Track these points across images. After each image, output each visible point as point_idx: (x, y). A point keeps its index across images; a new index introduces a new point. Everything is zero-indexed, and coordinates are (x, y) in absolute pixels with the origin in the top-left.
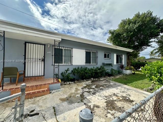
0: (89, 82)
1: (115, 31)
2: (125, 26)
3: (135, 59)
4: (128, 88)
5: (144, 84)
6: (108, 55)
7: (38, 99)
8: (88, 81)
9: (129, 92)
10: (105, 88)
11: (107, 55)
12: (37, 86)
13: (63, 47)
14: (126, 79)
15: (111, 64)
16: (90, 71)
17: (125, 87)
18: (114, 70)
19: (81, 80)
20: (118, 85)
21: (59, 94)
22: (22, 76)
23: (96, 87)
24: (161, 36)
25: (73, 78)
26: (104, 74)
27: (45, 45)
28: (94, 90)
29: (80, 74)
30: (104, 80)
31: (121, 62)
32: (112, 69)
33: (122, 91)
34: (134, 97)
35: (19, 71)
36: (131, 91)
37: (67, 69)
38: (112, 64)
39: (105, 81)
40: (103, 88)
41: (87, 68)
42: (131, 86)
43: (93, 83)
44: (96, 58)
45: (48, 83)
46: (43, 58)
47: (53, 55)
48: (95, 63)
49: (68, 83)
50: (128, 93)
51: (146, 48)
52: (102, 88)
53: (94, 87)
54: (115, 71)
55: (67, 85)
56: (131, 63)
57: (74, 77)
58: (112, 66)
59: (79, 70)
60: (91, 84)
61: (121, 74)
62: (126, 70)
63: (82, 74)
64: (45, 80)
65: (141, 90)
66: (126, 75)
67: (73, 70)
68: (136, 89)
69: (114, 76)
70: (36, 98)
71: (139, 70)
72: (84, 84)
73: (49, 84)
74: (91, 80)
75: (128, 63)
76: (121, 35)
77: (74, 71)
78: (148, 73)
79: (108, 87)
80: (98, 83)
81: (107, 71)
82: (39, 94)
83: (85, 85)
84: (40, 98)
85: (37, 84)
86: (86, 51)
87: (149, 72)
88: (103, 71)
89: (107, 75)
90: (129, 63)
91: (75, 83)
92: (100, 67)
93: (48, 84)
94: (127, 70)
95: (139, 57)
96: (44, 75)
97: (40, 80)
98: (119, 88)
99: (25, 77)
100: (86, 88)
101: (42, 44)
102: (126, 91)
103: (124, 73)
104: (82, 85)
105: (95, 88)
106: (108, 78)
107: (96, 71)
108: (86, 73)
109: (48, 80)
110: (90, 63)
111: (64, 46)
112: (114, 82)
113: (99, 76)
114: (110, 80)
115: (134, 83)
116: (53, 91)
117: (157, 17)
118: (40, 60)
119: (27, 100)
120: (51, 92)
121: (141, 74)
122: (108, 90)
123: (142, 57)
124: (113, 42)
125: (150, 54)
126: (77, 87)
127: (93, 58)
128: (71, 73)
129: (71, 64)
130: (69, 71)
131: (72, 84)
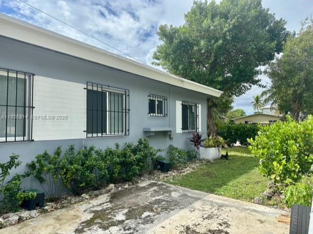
0: (101, 201)
1: (176, 31)
2: (203, 22)
3: (224, 117)
4: (220, 202)
5: (252, 186)
6: (160, 103)
8: (97, 196)
9: (224, 216)
10: (159, 213)
11: (157, 103)
14: (208, 174)
15: (169, 133)
16: (103, 159)
17: (211, 199)
18: (176, 149)
19: (69, 198)
20: (194, 196)
23: (129, 216)
24: (277, 60)
25: (35, 194)
26: (150, 167)
28: (125, 230)
29: (65, 174)
30: (152, 185)
31: (194, 125)
32: (171, 149)
33: (206, 216)
34: (238, 228)
36: (228, 209)
37: (9, 160)
38: (171, 131)
39: (155, 188)
40: (151, 214)
41: (92, 149)
42: (224, 195)
43: (118, 203)
44: (124, 112)
48: (120, 129)
49: (14, 217)
50: (221, 217)
51: (249, 87)
52: (149, 216)
53: (120, 217)
54: (179, 152)
55: (9, 229)
56: (216, 128)
57: (41, 191)
58: (171, 138)
59: (63, 160)
60: (110, 205)
61: (195, 162)
62: (206, 147)
63: (73, 174)
65: (250, 203)
66: (208, 161)
67: (36, 160)
68: (238, 201)
69: (178, 170)
71: (235, 147)
72: (85, 211)
74: (106, 192)
75: (208, 127)
76: (191, 45)
77: (37, 165)
78: (263, 154)
79: (166, 209)
80: (134, 200)
81: (158, 154)
83: (89, 216)
86: (90, 88)
87: (266, 153)
88: (145, 156)
89: (159, 166)
90: (211, 127)
91: (46, 211)
92: (136, 143)
94: (208, 149)
95: (232, 110)
98: (197, 205)
100: (95, 227)
102: (215, 212)
103: (201, 157)
104: (77, 217)
105: (127, 219)
106: (162, 175)
107: (126, 157)
108: (91, 169)
110: (103, 130)
112: (182, 190)
113: (135, 175)
114: (168, 182)
115: (231, 183)
117: (269, 13)
121: (242, 156)
122: (168, 221)
123: (237, 110)
124: (171, 64)
125: (253, 102)
126: (55, 227)
127: (113, 113)
128: (28, 175)
129: (26, 138)
130: (16, 167)
131: (32, 219)
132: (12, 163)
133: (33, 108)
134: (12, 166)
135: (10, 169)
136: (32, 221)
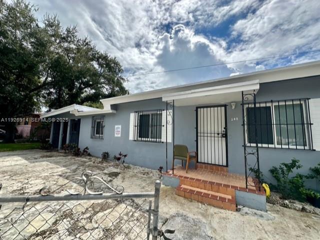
7: (212, 210)
12: (212, 183)
13: (272, 102)
21: (259, 225)
22: (194, 160)
27: (225, 106)
35: (189, 151)
45: (233, 185)
46: (224, 131)
47: (244, 125)
55: (292, 211)
64: (230, 176)
70: (209, 207)
73: (235, 188)
82: (214, 202)
84: (216, 210)
85: (214, 181)
93: (233, 187)
96: (227, 166)
97: (220, 175)
99: (197, 162)
101: (221, 106)
109: (236, 178)
111: (273, 100)
116: (246, 209)
118: (218, 134)
119: (197, 203)
120: (240, 209)
128: (313, 178)
129: (307, 148)
130: (297, 168)
131: (316, 215)
132: (294, 164)
133: (311, 124)
134: (294, 167)
135: (293, 168)
136: (315, 217)
